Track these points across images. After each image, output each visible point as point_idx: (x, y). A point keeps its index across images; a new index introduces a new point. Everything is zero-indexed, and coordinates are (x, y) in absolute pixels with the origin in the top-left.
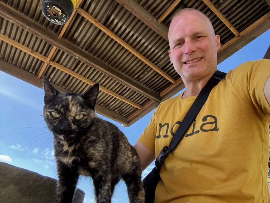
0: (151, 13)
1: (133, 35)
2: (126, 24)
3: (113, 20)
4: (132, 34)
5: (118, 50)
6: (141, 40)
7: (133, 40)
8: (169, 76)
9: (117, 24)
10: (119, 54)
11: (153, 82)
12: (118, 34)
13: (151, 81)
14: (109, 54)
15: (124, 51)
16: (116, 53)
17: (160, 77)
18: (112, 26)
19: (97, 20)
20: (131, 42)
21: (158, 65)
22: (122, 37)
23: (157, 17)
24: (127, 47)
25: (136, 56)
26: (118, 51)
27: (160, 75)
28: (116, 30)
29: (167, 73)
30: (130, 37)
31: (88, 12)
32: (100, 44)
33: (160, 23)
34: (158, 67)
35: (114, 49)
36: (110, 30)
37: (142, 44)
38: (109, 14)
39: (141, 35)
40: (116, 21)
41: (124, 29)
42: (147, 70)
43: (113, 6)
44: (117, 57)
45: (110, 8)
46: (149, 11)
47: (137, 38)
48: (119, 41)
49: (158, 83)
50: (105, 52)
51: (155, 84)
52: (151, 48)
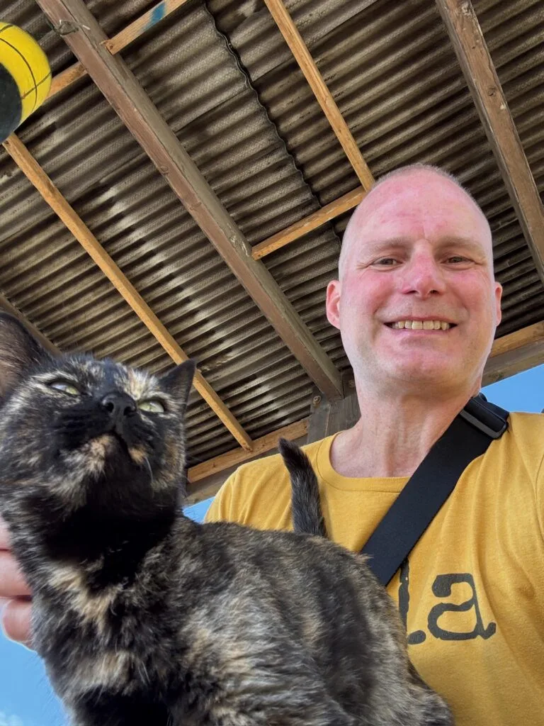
0: (238, 223)
1: (160, 266)
2: (150, 229)
3: (110, 203)
4: (158, 262)
5: (95, 295)
6: (179, 289)
7: (156, 281)
8: (235, 419)
9: (119, 217)
10: (94, 309)
12: (111, 248)
14: (57, 299)
15: (111, 306)
16: (82, 303)
17: (205, 417)
18: (101, 219)
19: (56, 185)
20: (149, 285)
21: (211, 378)
22: (120, 261)
23: (250, 239)
24: (127, 294)
25: (148, 330)
26: (91, 297)
27: (210, 409)
28: (109, 233)
29: (232, 409)
30: (147, 268)
31: (33, 151)
32: (34, 260)
33: (258, 260)
34: (211, 384)
35: (80, 290)
36: (89, 227)
37: (179, 300)
38: (103, 180)
39: (186, 274)
40: (117, 209)
41: (136, 240)
43: (125, 163)
44: (83, 316)
45: (114, 166)
46: (232, 215)
47: (171, 277)
48: (108, 270)
50: (44, 288)
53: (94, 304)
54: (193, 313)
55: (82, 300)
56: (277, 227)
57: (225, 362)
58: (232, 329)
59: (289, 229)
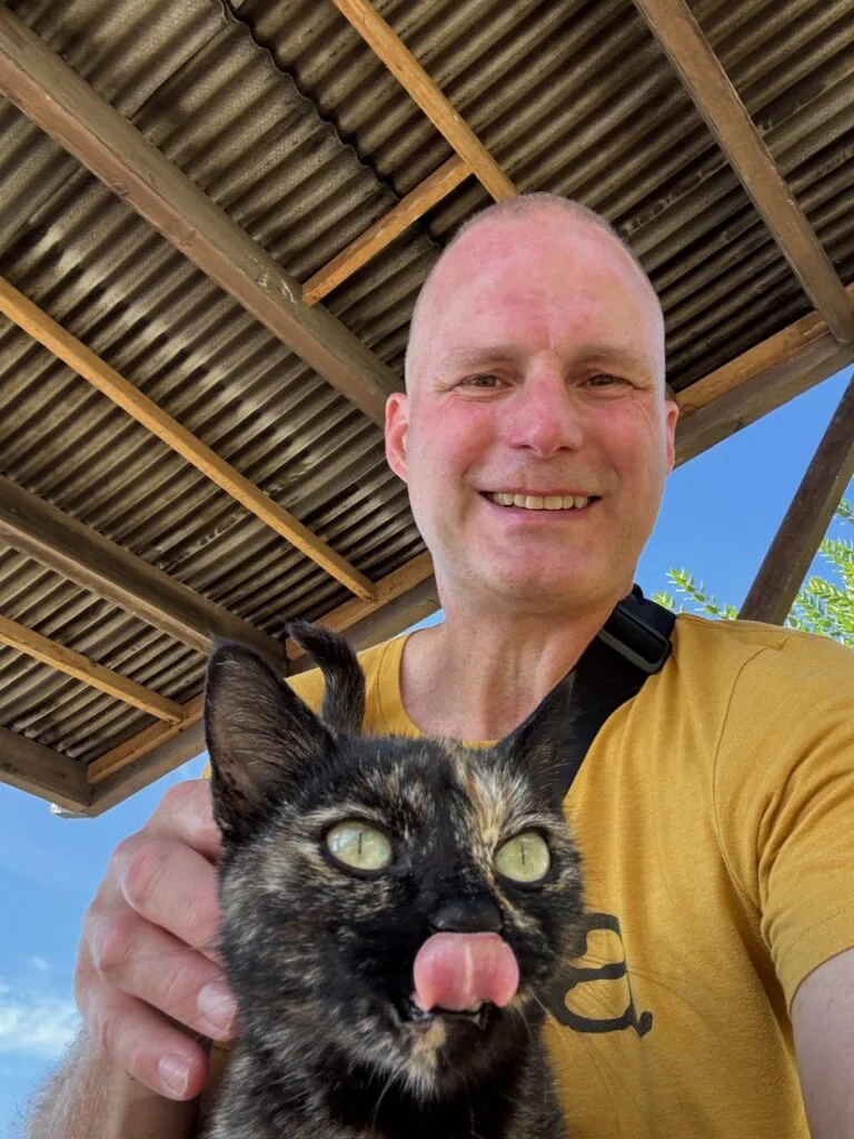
0: (268, 249)
1: (162, 341)
2: (129, 284)
3: (55, 254)
4: (156, 335)
5: (71, 405)
6: (201, 372)
7: (161, 365)
8: (339, 557)
9: (76, 274)
10: (75, 426)
11: (256, 584)
12: (76, 326)
13: (243, 576)
15: (100, 417)
16: (54, 420)
17: (291, 562)
18: (47, 283)
20: (151, 374)
21: (287, 501)
22: (96, 343)
23: (295, 273)
24: (119, 396)
25: (168, 446)
26: (65, 409)
27: (295, 550)
28: (67, 302)
29: (331, 543)
30: (142, 348)
33: (315, 306)
34: (287, 510)
35: (45, 401)
36: (31, 298)
37: (206, 389)
38: (33, 220)
39: (207, 347)
40: (68, 262)
41: (111, 306)
42: (225, 522)
43: (60, 185)
44: (60, 440)
45: (44, 192)
46: (256, 238)
47: (183, 356)
48: (79, 362)
49: (281, 586)
51: (266, 596)
52: (255, 416)
53: (74, 418)
54: (234, 406)
55: (52, 416)
56: (335, 244)
57: (302, 473)
58: (302, 421)
59: (354, 246)
